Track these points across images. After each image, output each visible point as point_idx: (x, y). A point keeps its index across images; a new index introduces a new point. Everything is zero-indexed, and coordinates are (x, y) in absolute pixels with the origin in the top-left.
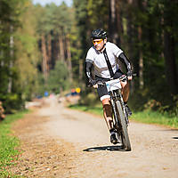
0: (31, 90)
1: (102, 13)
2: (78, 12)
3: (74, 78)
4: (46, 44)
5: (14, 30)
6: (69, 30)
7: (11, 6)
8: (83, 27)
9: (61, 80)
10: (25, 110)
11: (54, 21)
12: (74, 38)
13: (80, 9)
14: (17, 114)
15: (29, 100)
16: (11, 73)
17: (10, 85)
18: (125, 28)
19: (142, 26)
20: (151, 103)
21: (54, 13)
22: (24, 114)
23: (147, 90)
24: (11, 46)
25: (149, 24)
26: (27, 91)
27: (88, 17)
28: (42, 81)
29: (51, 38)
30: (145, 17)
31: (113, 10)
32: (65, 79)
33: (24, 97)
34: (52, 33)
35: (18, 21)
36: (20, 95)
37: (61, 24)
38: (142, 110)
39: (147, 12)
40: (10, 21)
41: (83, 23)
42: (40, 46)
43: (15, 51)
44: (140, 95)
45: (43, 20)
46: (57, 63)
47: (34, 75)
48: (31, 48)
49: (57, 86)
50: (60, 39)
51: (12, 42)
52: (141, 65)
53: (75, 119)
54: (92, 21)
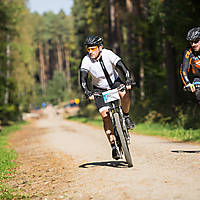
0: (28, 101)
1: (101, 21)
2: (76, 21)
3: (72, 88)
4: (44, 53)
5: (11, 39)
6: (67, 39)
7: (7, 14)
8: (82, 36)
9: (60, 91)
10: (23, 122)
11: (53, 30)
12: (73, 47)
13: (78, 18)
14: (14, 126)
15: (27, 111)
16: (8, 83)
17: (7, 96)
18: (125, 37)
19: (143, 36)
20: (152, 114)
21: (52, 22)
22: (22, 126)
23: (148, 101)
24: (8, 56)
25: (150, 32)
27: (87, 26)
28: (40, 92)
29: (49, 47)
30: (145, 26)
31: (113, 18)
32: (63, 89)
33: (21, 108)
34: (50, 42)
35: (15, 30)
36: (17, 106)
37: (59, 33)
38: (143, 122)
39: (147, 21)
40: (6, 29)
41: (82, 32)
42: (38, 55)
43: (12, 60)
44: (141, 106)
45: (40, 28)
46: (56, 73)
47: (31, 86)
48: (29, 58)
49: (54, 97)
50: (59, 48)
51: (8, 51)
52: (142, 75)
53: (74, 131)
54: (92, 30)
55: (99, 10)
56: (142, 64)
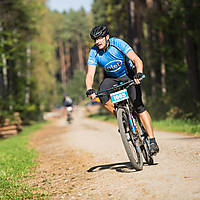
0: (49, 100)
2: (96, 18)
4: (65, 53)
7: (27, 13)
9: (81, 89)
10: (45, 121)
13: (98, 15)
14: (35, 125)
15: (48, 110)
16: (28, 83)
17: (27, 96)
18: (146, 33)
19: (164, 32)
20: (174, 111)
21: (73, 20)
22: (42, 125)
24: (28, 55)
25: (171, 27)
26: (45, 102)
27: (107, 24)
28: (61, 91)
29: (68, 45)
30: (164, 20)
31: (132, 14)
33: (42, 107)
34: (70, 41)
35: (35, 29)
36: (38, 105)
37: (79, 30)
38: (165, 118)
39: (168, 16)
40: (26, 29)
42: (58, 55)
43: (32, 60)
44: (162, 103)
45: (61, 27)
46: (76, 72)
47: (52, 85)
48: (49, 56)
49: (76, 95)
50: (80, 46)
51: (29, 51)
52: (163, 71)
53: (96, 129)
54: (112, 27)
55: (119, 7)
56: (163, 59)
